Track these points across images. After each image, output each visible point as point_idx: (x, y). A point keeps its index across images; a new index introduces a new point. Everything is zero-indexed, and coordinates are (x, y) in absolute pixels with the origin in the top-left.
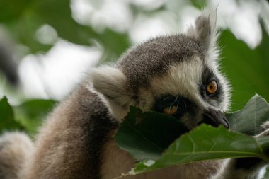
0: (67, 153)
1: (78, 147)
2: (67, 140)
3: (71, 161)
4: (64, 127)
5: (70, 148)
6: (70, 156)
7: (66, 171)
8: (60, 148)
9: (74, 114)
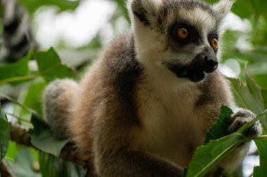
0: (108, 106)
1: (115, 99)
2: (105, 97)
3: (112, 111)
4: (101, 88)
5: (109, 101)
6: (110, 107)
7: (110, 120)
8: (101, 104)
9: (106, 76)
